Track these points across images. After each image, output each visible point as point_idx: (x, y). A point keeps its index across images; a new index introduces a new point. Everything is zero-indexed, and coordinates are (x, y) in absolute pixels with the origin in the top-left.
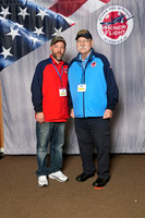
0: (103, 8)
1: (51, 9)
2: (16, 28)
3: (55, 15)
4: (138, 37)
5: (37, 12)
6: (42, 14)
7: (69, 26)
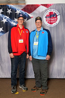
0: (46, 10)
1: (22, 10)
2: (5, 18)
3: (24, 13)
4: (62, 24)
5: (16, 11)
6: (18, 12)
7: (30, 18)
